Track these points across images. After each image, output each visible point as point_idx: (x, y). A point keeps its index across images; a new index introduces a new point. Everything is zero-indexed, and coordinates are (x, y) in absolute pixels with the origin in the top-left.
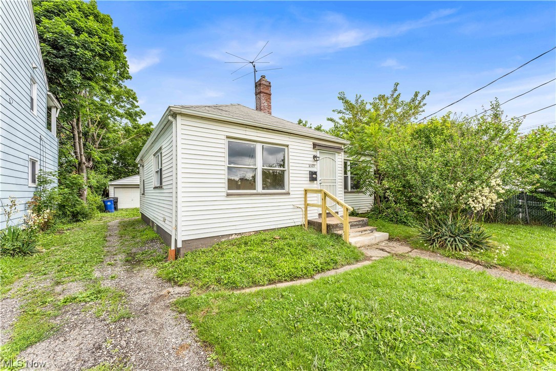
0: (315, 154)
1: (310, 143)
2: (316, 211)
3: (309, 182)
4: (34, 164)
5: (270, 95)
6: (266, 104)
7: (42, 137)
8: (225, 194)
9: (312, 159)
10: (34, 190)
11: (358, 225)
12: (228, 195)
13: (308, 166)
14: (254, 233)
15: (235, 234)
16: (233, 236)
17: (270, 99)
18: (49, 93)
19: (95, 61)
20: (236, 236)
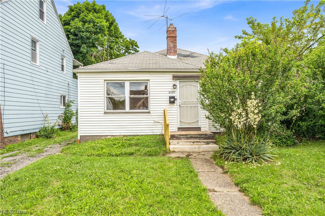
0: (175, 83)
1: (170, 76)
2: (176, 126)
3: (169, 104)
4: (64, 97)
5: (176, 37)
6: (172, 45)
7: (69, 83)
8: (103, 112)
9: (172, 87)
10: (64, 110)
11: (199, 138)
12: (105, 113)
13: (168, 92)
14: (122, 136)
15: (110, 136)
16: (109, 137)
17: (176, 40)
18: (74, 60)
19: (92, 37)
20: (111, 137)
